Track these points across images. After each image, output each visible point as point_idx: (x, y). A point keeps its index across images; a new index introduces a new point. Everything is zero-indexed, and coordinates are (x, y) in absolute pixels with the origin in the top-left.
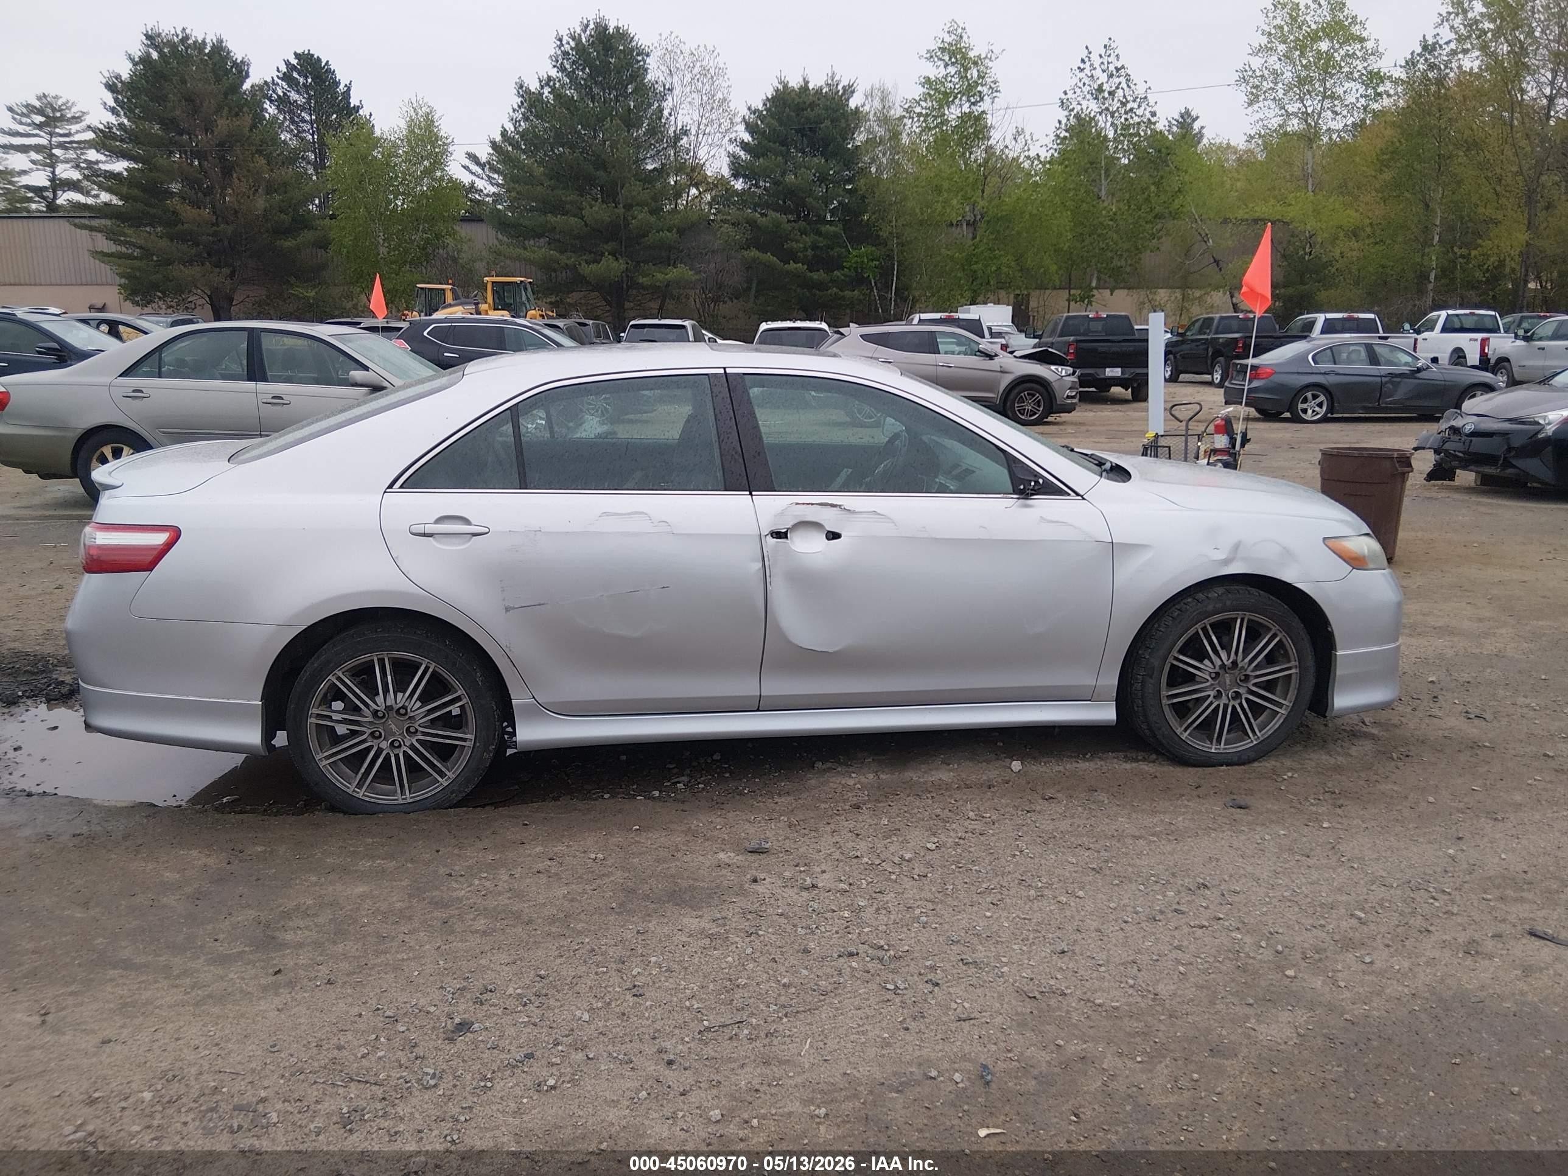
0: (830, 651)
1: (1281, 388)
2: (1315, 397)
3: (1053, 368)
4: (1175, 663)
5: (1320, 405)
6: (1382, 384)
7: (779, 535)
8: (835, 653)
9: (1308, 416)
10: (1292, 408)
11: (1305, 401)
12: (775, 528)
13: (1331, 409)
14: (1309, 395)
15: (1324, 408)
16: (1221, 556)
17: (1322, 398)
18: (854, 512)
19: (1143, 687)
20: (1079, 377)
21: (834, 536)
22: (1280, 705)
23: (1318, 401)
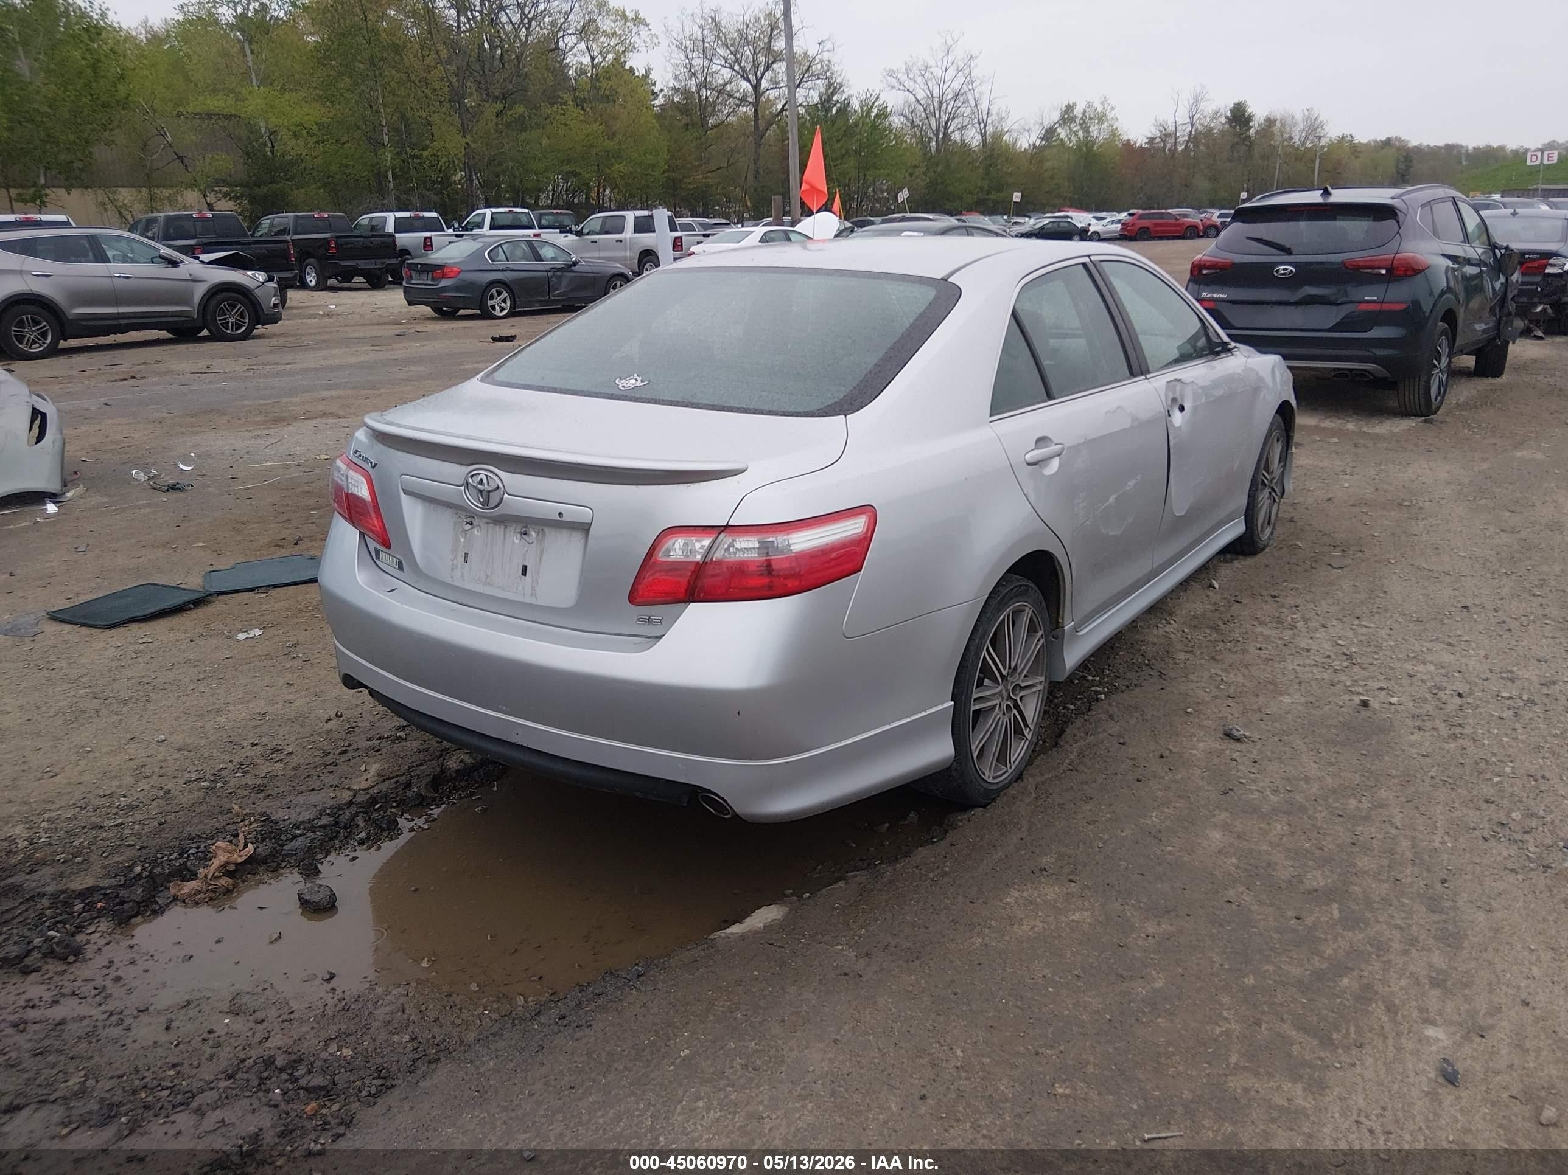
0: (1183, 514)
1: (469, 286)
2: (499, 293)
3: (250, 273)
4: (1262, 477)
5: (504, 301)
6: (549, 279)
7: (1169, 413)
9: (497, 313)
10: (482, 306)
11: (492, 298)
12: (1167, 407)
13: (514, 305)
14: (494, 291)
15: (509, 304)
17: (505, 294)
18: (1186, 384)
20: (278, 283)
21: (1182, 408)
22: (1278, 497)
23: (503, 296)
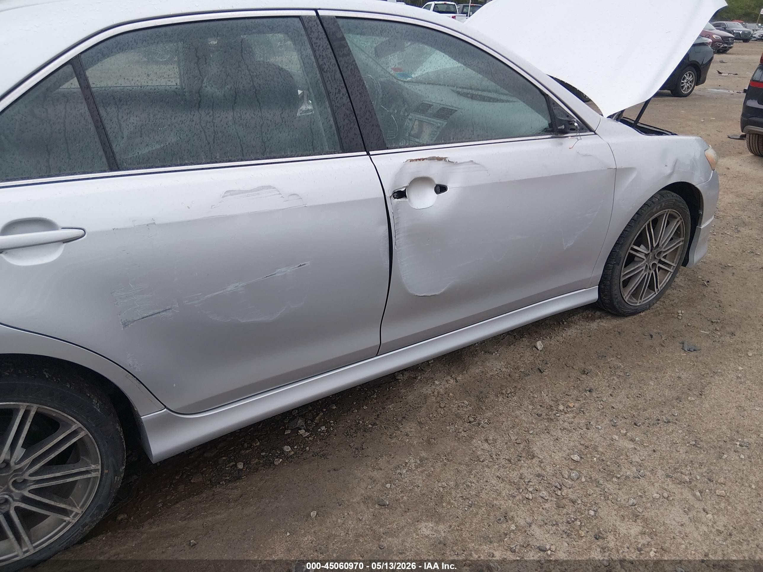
0: (437, 293)
4: (632, 252)
7: (400, 194)
8: (441, 294)
12: (397, 189)
16: (668, 171)
18: (457, 164)
19: (613, 272)
21: (441, 189)
22: (669, 266)
